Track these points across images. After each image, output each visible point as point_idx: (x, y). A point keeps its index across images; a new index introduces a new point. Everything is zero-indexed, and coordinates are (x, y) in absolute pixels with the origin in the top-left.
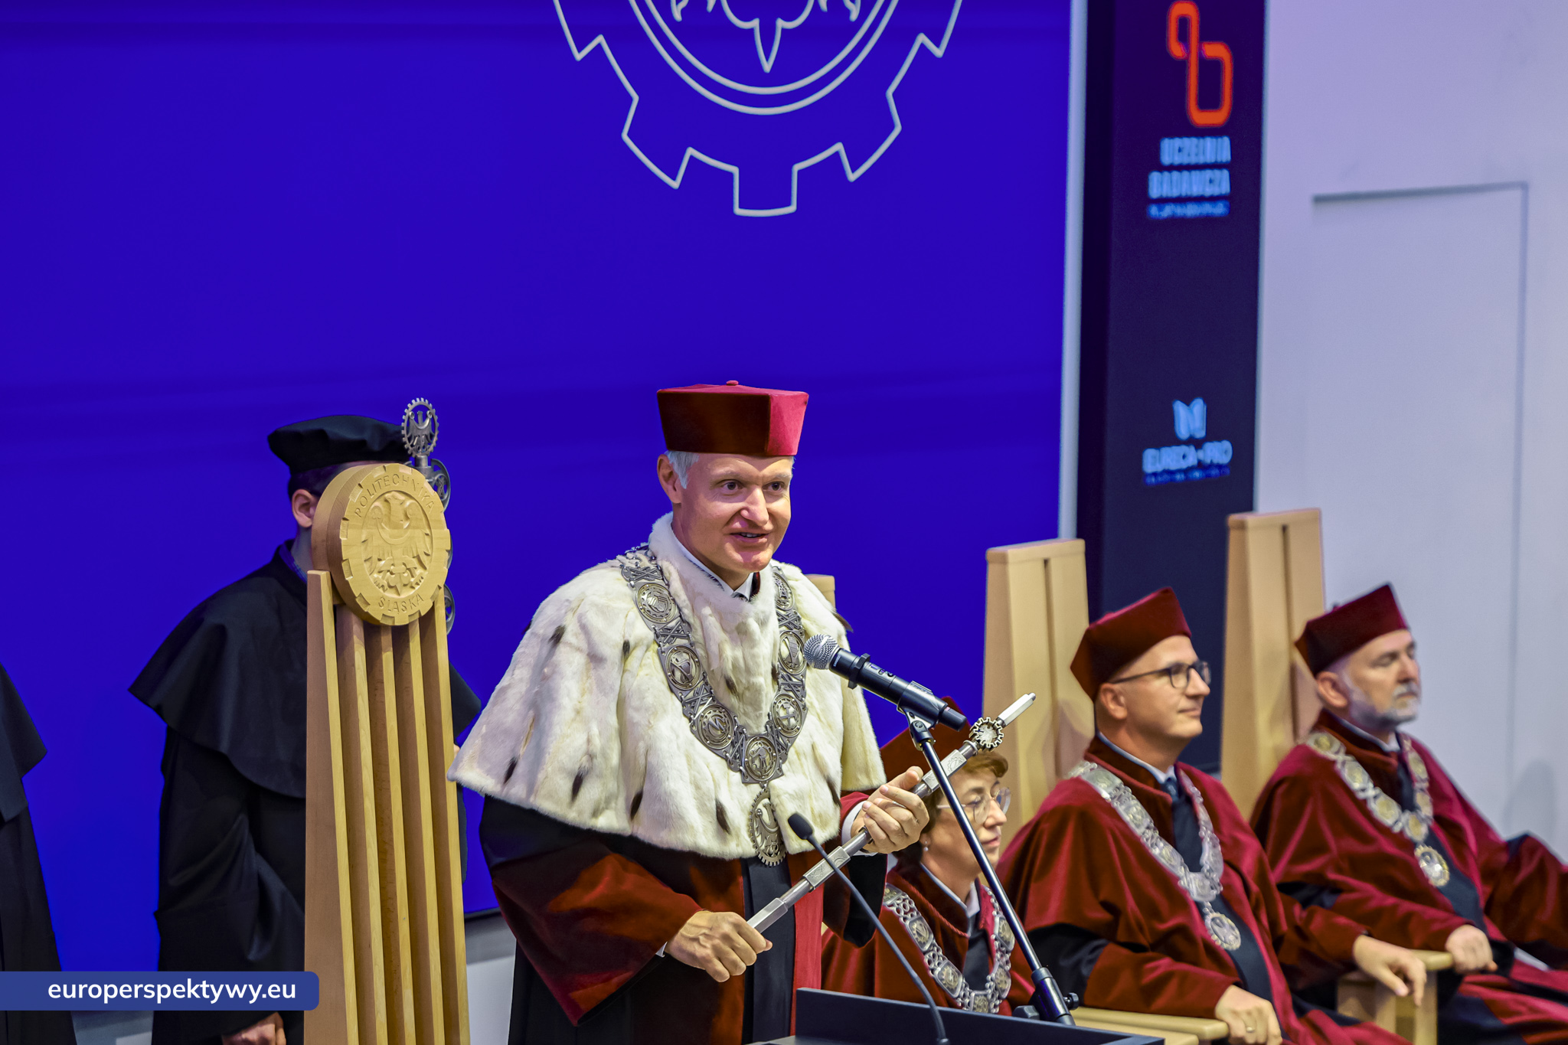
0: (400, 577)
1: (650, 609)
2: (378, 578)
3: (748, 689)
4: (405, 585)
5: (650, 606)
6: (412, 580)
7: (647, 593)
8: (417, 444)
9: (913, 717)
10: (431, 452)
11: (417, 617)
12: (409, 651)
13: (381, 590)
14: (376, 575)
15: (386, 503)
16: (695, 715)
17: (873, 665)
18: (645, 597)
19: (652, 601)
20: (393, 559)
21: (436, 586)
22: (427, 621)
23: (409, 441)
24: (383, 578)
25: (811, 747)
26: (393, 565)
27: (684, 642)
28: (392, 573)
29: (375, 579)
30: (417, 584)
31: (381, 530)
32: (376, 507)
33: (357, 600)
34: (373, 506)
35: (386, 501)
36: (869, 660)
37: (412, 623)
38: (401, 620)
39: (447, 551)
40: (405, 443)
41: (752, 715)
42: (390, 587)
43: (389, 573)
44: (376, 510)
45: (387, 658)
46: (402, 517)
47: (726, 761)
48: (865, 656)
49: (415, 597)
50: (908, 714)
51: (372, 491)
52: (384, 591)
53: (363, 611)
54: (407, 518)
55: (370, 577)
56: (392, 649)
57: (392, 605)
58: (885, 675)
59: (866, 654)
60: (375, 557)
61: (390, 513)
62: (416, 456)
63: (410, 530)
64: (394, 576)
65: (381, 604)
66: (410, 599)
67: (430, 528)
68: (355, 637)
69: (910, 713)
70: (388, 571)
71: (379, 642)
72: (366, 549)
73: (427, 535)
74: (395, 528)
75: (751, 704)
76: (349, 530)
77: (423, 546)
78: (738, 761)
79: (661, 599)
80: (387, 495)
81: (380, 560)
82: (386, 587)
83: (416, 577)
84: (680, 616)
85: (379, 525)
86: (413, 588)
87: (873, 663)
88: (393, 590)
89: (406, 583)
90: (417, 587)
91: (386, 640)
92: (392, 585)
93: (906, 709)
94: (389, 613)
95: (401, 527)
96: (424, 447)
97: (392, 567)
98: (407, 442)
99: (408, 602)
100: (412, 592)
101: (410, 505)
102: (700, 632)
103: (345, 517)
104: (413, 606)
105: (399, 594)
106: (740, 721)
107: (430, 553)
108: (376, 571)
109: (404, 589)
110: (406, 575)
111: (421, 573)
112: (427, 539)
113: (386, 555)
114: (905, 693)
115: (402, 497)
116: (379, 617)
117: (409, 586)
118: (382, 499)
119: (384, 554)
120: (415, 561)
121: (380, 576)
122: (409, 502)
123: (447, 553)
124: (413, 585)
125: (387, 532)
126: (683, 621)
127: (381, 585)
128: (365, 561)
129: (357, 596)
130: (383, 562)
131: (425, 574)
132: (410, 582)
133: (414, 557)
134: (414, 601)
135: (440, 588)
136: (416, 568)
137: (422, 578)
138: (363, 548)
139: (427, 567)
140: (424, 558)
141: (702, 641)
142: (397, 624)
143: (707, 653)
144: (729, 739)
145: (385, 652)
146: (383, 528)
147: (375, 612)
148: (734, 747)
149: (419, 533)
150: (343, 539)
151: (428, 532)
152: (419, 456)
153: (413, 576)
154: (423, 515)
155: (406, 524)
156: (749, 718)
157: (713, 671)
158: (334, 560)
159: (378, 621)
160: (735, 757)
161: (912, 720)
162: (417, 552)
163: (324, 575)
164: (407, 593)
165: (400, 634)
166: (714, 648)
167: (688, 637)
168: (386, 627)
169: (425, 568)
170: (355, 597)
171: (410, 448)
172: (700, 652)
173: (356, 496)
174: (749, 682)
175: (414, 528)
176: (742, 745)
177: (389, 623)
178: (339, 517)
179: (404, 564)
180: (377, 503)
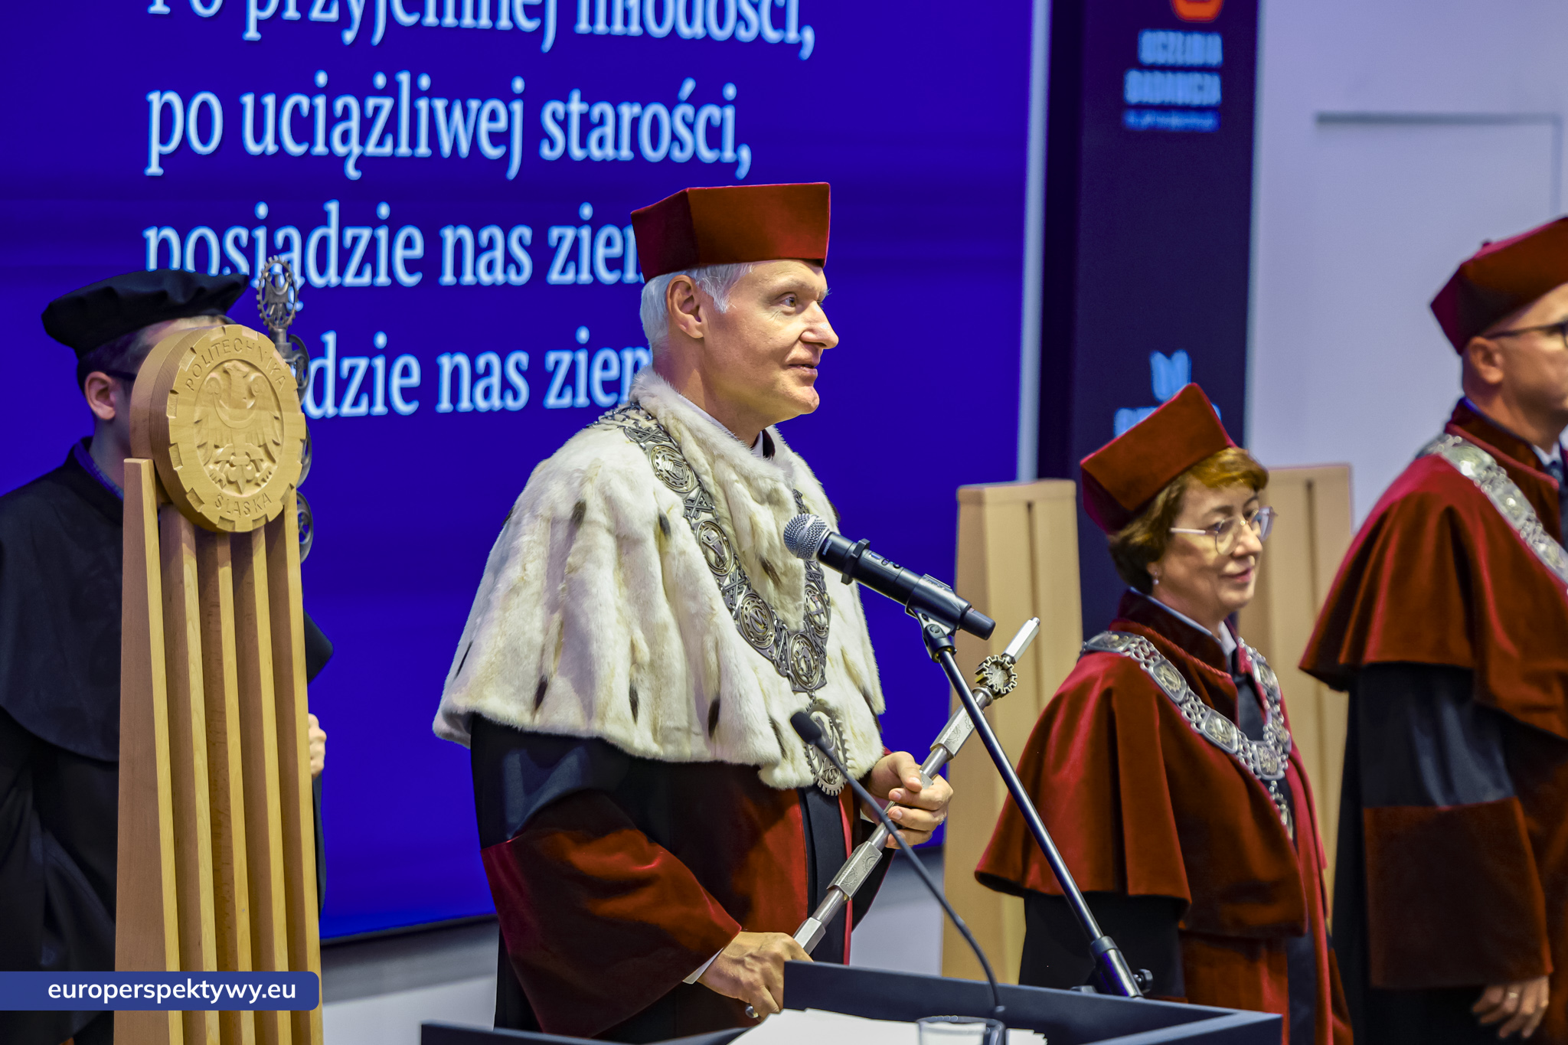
0: (242, 470)
1: (668, 476)
2: (214, 470)
3: (785, 574)
4: (248, 481)
5: (667, 471)
6: (258, 475)
7: (660, 456)
8: (274, 313)
9: (927, 620)
10: (289, 326)
11: (263, 522)
12: (252, 568)
13: (218, 486)
14: (211, 466)
15: (225, 375)
16: (735, 605)
17: (874, 554)
18: (660, 461)
19: (667, 466)
20: (234, 447)
21: (287, 485)
22: (274, 529)
23: (265, 309)
24: (221, 470)
25: (840, 652)
26: (233, 454)
27: (709, 516)
28: (232, 465)
29: (210, 471)
30: (264, 481)
31: (218, 409)
32: (212, 379)
33: (188, 497)
34: (209, 377)
35: (226, 372)
36: (868, 547)
37: (256, 531)
38: (243, 525)
39: (301, 440)
40: (260, 311)
41: (791, 607)
42: (230, 482)
43: (228, 465)
44: (213, 383)
45: (225, 574)
46: (246, 393)
47: (773, 663)
48: (864, 542)
49: (261, 498)
50: (920, 615)
51: (207, 357)
52: (222, 487)
53: (195, 511)
54: (252, 395)
55: (204, 468)
56: (230, 563)
57: (232, 506)
58: (890, 566)
59: (864, 540)
60: (211, 443)
61: (230, 388)
62: (272, 329)
63: (255, 411)
64: (234, 468)
65: (218, 504)
66: (254, 499)
67: (280, 409)
68: (184, 546)
69: (923, 615)
70: (228, 462)
71: (214, 554)
72: (199, 431)
73: (276, 418)
74: (235, 408)
75: (789, 594)
76: (178, 406)
77: (271, 432)
78: (784, 662)
79: (677, 464)
80: (226, 365)
81: (216, 447)
82: (225, 482)
83: (262, 472)
84: (700, 484)
85: (216, 403)
86: (258, 485)
87: (873, 551)
88: (233, 487)
89: (249, 479)
90: (264, 485)
91: (223, 551)
92: (232, 480)
93: (916, 609)
94: (228, 516)
95: (242, 406)
96: (282, 319)
97: (232, 458)
98: (263, 309)
99: (251, 503)
100: (257, 490)
101: (254, 380)
102: (724, 504)
103: (173, 389)
104: (258, 508)
105: (240, 492)
106: (780, 614)
107: (280, 442)
108: (212, 460)
109: (248, 486)
110: (249, 468)
111: (268, 468)
112: (277, 424)
113: (225, 441)
114: (916, 590)
115: (245, 369)
116: (215, 520)
117: (253, 482)
118: (220, 369)
119: (222, 440)
120: (261, 451)
121: (218, 467)
122: (254, 375)
123: (301, 445)
124: (259, 482)
125: (226, 412)
126: (703, 490)
127: (218, 479)
128: (199, 447)
129: (187, 491)
130: (220, 450)
131: (274, 468)
132: (255, 478)
133: (260, 446)
134: (259, 502)
135: (292, 487)
136: (262, 460)
137: (270, 473)
138: (195, 430)
139: (277, 459)
140: (272, 447)
141: (727, 515)
142: (238, 529)
143: (735, 530)
144: (771, 636)
145: (222, 566)
146: (221, 406)
147: (211, 512)
148: (778, 646)
149: (266, 416)
150: (171, 417)
151: (278, 414)
152: (275, 329)
153: (258, 471)
154: (271, 393)
155: (251, 403)
156: (787, 611)
157: (744, 552)
158: (159, 445)
159: (214, 525)
160: (781, 658)
161: (925, 624)
162: (264, 440)
163: (145, 465)
164: (250, 492)
165: (241, 544)
166: (745, 524)
167: (710, 510)
168: (224, 534)
169: (273, 461)
170: (185, 493)
171: (266, 318)
172: (727, 528)
173: (187, 363)
174: (785, 565)
175: (260, 408)
176: (785, 643)
177: (228, 528)
178: (165, 389)
179: (247, 454)
180: (214, 374)
